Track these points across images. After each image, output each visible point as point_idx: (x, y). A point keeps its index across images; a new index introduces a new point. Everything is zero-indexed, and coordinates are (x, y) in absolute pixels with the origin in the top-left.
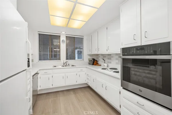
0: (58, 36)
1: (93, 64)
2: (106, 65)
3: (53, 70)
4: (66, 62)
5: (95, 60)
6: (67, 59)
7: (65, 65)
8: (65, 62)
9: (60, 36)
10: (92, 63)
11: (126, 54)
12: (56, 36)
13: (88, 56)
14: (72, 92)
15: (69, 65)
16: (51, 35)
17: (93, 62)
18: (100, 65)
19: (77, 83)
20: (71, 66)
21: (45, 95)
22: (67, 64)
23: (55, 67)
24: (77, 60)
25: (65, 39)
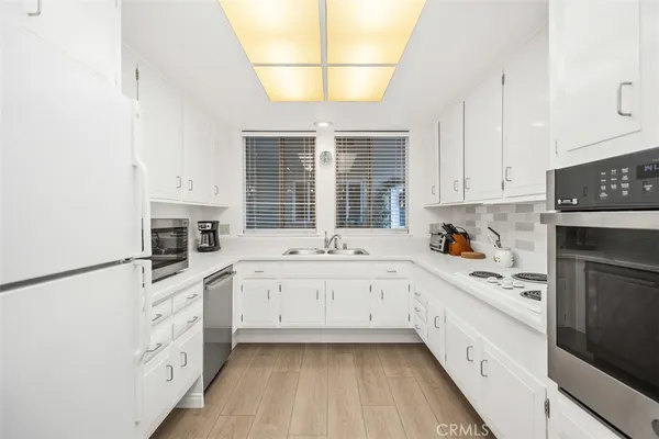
0: (307, 139)
1: (447, 250)
2: (503, 256)
3: (286, 264)
4: (335, 237)
5: (457, 233)
6: (340, 225)
7: (331, 246)
8: (329, 238)
9: (313, 139)
10: (443, 244)
11: (575, 201)
12: (301, 139)
13: (427, 213)
14: (349, 358)
15: (345, 247)
16: (282, 139)
17: (448, 242)
18: (482, 256)
19: (372, 325)
20: (352, 251)
21: (258, 351)
22: (340, 246)
23: (292, 253)
24: (396, 230)
25: (332, 150)
